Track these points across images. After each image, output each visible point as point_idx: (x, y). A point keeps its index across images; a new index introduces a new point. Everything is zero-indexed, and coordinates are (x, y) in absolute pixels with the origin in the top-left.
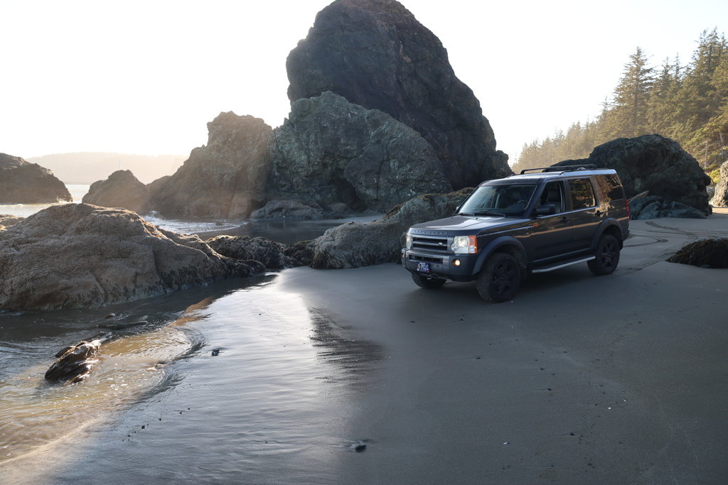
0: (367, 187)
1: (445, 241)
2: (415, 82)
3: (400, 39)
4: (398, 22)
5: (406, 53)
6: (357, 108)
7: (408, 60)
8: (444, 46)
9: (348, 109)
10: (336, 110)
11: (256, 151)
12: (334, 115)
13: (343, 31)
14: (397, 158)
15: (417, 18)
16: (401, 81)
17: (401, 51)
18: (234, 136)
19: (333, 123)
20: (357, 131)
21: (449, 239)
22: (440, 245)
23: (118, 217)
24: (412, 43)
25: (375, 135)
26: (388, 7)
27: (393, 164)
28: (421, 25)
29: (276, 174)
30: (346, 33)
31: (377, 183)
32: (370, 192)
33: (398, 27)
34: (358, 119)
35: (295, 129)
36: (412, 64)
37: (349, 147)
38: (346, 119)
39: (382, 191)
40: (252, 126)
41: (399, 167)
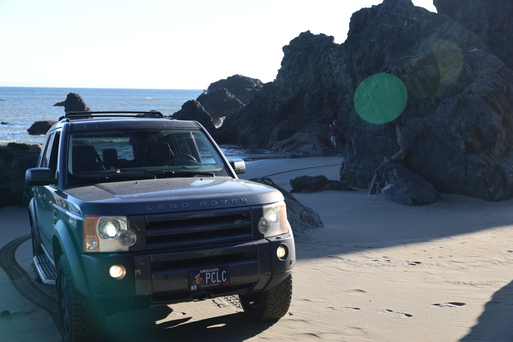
10: (392, 20)
19: (383, 36)
38: (400, 30)
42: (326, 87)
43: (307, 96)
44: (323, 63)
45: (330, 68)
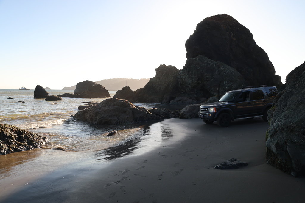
0: (214, 92)
1: (207, 109)
2: (238, 48)
3: (232, 31)
4: (231, 24)
5: (234, 37)
6: (211, 61)
8: (251, 32)
9: (208, 61)
10: (203, 62)
11: (172, 79)
12: (202, 64)
13: (207, 31)
14: (227, 80)
16: (232, 48)
17: (232, 36)
18: (165, 73)
19: (202, 67)
20: (211, 70)
21: (209, 108)
22: (206, 110)
23: (123, 102)
24: (237, 32)
25: (218, 71)
26: (227, 19)
27: (225, 82)
28: (241, 24)
29: (180, 87)
33: (231, 26)
34: (211, 65)
35: (187, 70)
36: (237, 41)
37: (208, 76)
38: (207, 66)
39: (220, 93)
40: (172, 69)
41: (227, 84)
42: (180, 83)
43: (171, 85)
45: (180, 77)
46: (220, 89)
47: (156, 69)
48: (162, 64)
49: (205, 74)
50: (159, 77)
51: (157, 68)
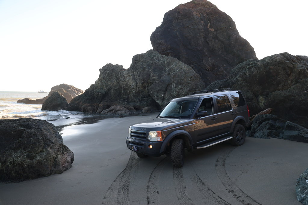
0: (158, 99)
2: (217, 41)
3: (209, 20)
4: (207, 12)
5: (211, 27)
6: (163, 57)
7: (213, 30)
8: (233, 20)
9: (158, 57)
10: (152, 59)
12: (150, 61)
13: (177, 20)
14: (175, 83)
15: (218, 8)
16: (208, 41)
17: (208, 26)
19: (149, 65)
20: (159, 69)
24: (215, 21)
25: (168, 70)
26: (203, 5)
27: (173, 86)
28: (221, 11)
29: (123, 92)
30: (179, 21)
31: (164, 97)
32: (158, 101)
33: (207, 14)
34: (161, 62)
35: (132, 70)
36: (215, 32)
37: (154, 78)
38: (156, 63)
39: (165, 101)
41: (176, 87)
42: (122, 86)
43: (113, 90)
44: (120, 76)
45: (124, 78)
46: (166, 94)
47: (100, 70)
48: (109, 63)
49: (152, 74)
50: (101, 79)
51: (102, 68)
